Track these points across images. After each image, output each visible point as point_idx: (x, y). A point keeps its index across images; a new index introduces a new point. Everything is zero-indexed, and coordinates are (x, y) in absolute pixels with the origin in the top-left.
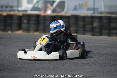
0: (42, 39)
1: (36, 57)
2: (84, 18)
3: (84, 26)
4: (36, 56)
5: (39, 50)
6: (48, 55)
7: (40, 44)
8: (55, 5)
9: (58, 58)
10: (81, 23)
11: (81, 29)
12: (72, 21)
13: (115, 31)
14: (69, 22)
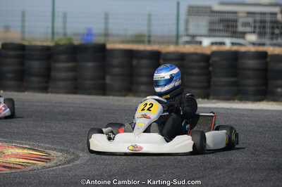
0: (148, 106)
1: (141, 148)
4: (139, 145)
5: (145, 132)
6: (168, 142)
7: (145, 116)
9: (192, 150)
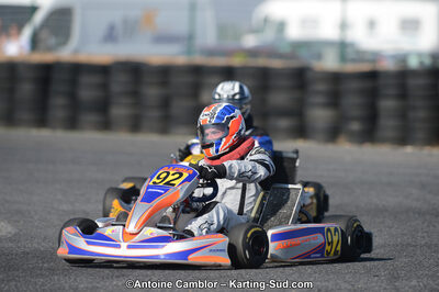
2: (165, 72)
3: (165, 103)
8: (38, 18)
10: (152, 92)
11: (155, 114)
12: (119, 83)
13: (284, 123)
14: (105, 86)
